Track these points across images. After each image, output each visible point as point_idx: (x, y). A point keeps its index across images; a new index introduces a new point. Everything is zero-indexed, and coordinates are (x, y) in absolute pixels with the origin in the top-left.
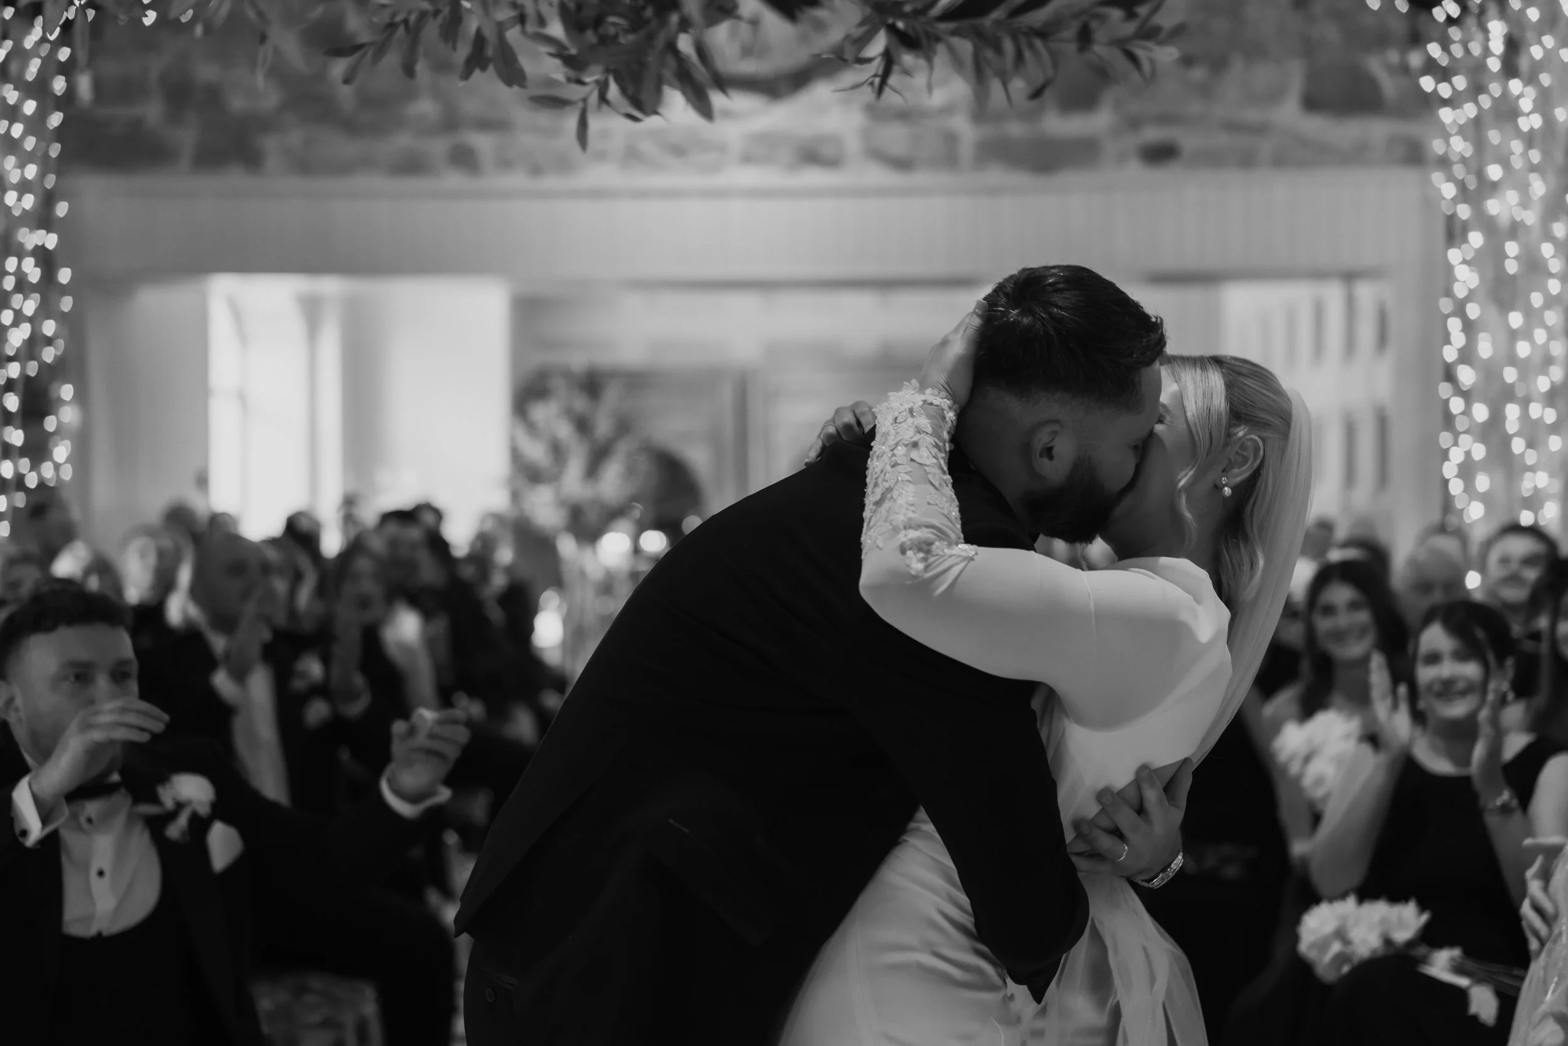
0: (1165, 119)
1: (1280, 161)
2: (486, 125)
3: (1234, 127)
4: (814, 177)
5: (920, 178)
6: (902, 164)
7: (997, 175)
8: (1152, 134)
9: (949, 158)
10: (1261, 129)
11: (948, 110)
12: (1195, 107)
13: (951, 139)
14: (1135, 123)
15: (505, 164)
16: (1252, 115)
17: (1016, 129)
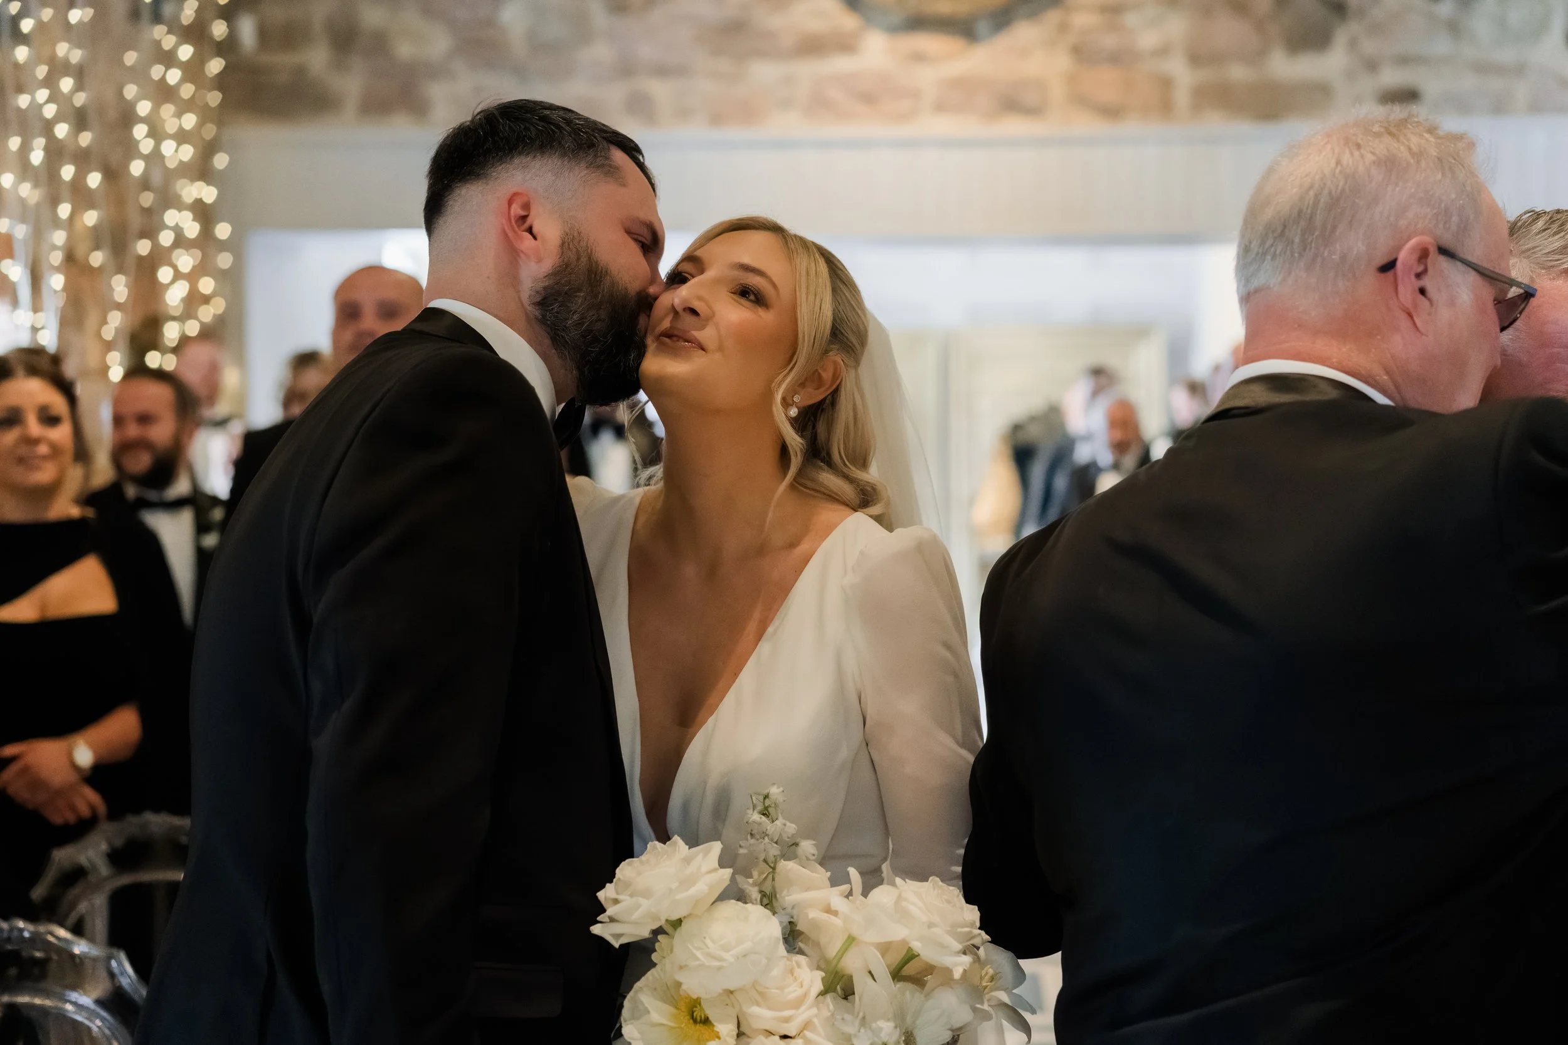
0: (1404, 60)
1: (1536, 107)
2: (662, 71)
3: (1483, 68)
4: (1015, 126)
5: (1131, 127)
6: (1111, 112)
7: (1215, 123)
8: (1391, 77)
9: (1164, 107)
10: (1520, 70)
11: (1163, 51)
12: (1442, 46)
13: (1166, 84)
14: (1372, 66)
15: (684, 113)
16: (1506, 55)
17: (1238, 73)
